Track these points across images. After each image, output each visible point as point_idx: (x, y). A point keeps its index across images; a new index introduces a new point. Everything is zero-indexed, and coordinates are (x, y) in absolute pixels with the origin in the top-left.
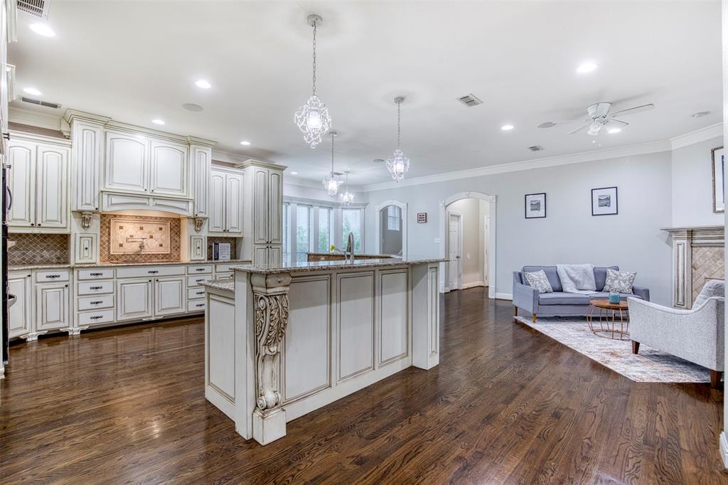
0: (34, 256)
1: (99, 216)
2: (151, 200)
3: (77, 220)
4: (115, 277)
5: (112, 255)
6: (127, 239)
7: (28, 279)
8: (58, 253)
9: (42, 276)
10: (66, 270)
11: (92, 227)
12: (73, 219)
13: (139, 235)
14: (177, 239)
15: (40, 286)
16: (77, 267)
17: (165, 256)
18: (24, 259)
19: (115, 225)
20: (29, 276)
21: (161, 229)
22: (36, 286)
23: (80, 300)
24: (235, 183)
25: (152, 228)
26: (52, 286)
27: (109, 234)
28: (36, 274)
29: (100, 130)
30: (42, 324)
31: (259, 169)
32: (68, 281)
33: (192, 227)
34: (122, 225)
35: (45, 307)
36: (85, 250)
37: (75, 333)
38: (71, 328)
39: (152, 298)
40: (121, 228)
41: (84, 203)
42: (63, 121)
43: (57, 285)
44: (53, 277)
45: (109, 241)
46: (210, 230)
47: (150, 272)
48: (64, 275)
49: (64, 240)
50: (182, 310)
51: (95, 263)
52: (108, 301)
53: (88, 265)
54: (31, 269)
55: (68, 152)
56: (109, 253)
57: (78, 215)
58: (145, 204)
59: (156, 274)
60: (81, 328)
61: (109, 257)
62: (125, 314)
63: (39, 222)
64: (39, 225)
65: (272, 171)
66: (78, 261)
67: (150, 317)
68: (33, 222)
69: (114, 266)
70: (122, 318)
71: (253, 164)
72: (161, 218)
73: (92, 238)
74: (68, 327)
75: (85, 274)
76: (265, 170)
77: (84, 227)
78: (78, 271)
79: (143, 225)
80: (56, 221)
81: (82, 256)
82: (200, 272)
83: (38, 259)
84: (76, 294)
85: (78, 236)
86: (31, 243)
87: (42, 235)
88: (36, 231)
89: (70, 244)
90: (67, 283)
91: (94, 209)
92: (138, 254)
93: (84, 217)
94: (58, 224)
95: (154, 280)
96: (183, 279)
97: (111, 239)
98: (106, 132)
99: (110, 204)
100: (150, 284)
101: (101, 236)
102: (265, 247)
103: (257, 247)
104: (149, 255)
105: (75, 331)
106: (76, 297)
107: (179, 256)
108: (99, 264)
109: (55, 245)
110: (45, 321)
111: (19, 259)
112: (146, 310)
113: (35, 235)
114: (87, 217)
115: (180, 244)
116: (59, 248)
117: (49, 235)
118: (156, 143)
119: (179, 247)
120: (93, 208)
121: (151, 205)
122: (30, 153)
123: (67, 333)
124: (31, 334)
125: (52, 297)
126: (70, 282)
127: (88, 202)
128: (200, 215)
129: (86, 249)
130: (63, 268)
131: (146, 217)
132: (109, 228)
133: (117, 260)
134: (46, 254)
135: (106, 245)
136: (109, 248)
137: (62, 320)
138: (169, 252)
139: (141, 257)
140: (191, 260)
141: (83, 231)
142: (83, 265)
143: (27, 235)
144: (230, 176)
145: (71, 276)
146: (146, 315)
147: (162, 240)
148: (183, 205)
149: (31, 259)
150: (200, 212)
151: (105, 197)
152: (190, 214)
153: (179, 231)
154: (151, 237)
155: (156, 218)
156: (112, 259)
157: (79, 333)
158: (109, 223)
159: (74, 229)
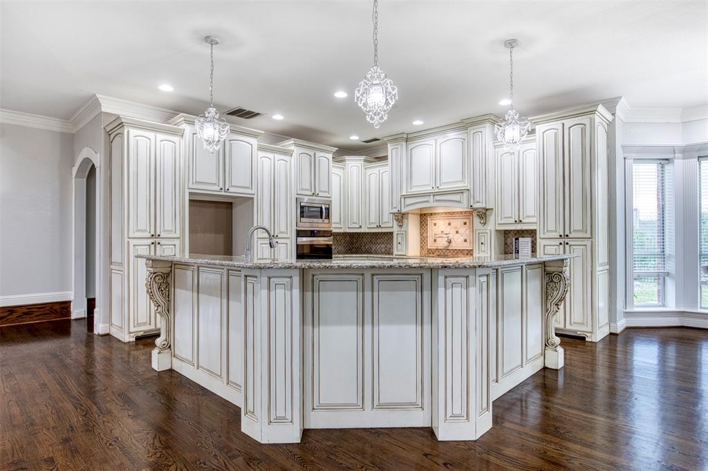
1: (407, 216)
2: (432, 197)
5: (430, 249)
6: (435, 235)
11: (403, 225)
13: (447, 230)
17: (469, 251)
19: (430, 221)
21: (465, 223)
24: (530, 156)
25: (457, 223)
27: (427, 231)
29: (403, 145)
31: (545, 127)
33: (477, 220)
34: (435, 221)
40: (435, 224)
41: (393, 207)
46: (500, 222)
61: (427, 251)
68: (378, 224)
72: (465, 212)
73: (403, 234)
76: (556, 125)
77: (400, 226)
79: (451, 221)
80: (388, 223)
81: (398, 249)
85: (396, 233)
92: (447, 249)
93: (401, 217)
97: (428, 236)
98: (408, 145)
99: (405, 205)
102: (558, 243)
103: (544, 243)
104: (456, 250)
118: (441, 139)
120: (396, 211)
121: (432, 201)
122: (377, 177)
127: (395, 206)
129: (400, 244)
131: (453, 213)
132: (427, 225)
133: (433, 253)
136: (428, 243)
138: (472, 248)
139: (450, 252)
141: (399, 229)
144: (524, 147)
147: (466, 234)
148: (454, 198)
150: (477, 202)
151: (403, 200)
154: (457, 232)
155: (461, 213)
156: (429, 253)
158: (426, 221)
159: (395, 227)
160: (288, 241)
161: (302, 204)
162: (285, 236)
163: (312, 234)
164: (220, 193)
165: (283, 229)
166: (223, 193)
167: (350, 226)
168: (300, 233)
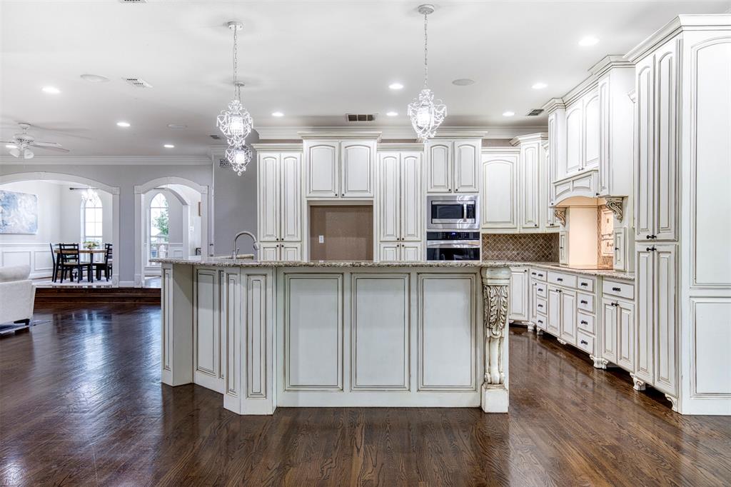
2: (572, 184)
4: (547, 280)
11: (566, 223)
40: (608, 221)
51: (566, 264)
58: (569, 190)
59: (562, 283)
73: (565, 236)
82: (584, 287)
85: (560, 234)
96: (575, 295)
121: (572, 190)
129: (562, 248)
150: (603, 188)
152: (593, 194)
160: (418, 245)
161: (434, 203)
162: (415, 239)
163: (448, 236)
164: (336, 199)
165: (411, 231)
166: (340, 199)
167: (525, 226)
168: (432, 236)
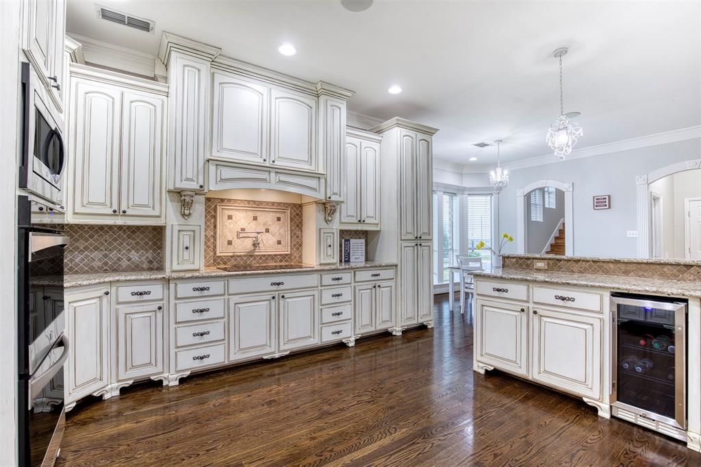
0: (119, 259)
1: (202, 198)
2: (273, 175)
3: (175, 204)
4: (227, 293)
5: (218, 257)
6: (238, 233)
7: (105, 299)
8: (150, 255)
9: (125, 293)
10: (159, 282)
11: (194, 214)
12: (169, 204)
13: (252, 227)
14: (298, 233)
15: (123, 309)
16: (175, 279)
17: (284, 257)
18: (106, 264)
19: (222, 214)
20: (107, 293)
21: (279, 219)
22: (117, 310)
23: (178, 329)
24: (371, 154)
25: (267, 218)
26: (140, 309)
27: (215, 227)
28: (117, 290)
29: (205, 67)
30: (126, 370)
31: (405, 132)
32: (162, 300)
33: (321, 216)
34: (230, 213)
35: (129, 341)
36: (185, 251)
37: (172, 384)
38: (166, 375)
39: (275, 325)
40: (230, 217)
41: (184, 178)
42: (158, 63)
43: (147, 307)
44: (141, 294)
45: (214, 237)
46: (343, 221)
47: (273, 284)
48: (157, 291)
49: (156, 235)
50: (314, 342)
51: (198, 270)
52: (216, 331)
53: (189, 275)
54: (111, 282)
55: (163, 102)
56: (215, 253)
57: (176, 197)
58: (264, 180)
59: (281, 287)
60: (179, 375)
61: (215, 260)
62: (240, 349)
63: (124, 207)
64: (124, 212)
65: (420, 136)
66: (175, 267)
67: (274, 353)
68: (115, 207)
69: (225, 276)
70: (237, 357)
71: (398, 125)
72: (279, 204)
73: (194, 231)
74: (162, 373)
75: (185, 289)
76: (412, 134)
77: (183, 215)
78: (176, 284)
79: (258, 214)
80: (147, 206)
81: (181, 259)
82: (336, 282)
83: (125, 263)
84: (172, 321)
85: (176, 228)
86: (115, 240)
87: (129, 227)
88: (120, 221)
89: (165, 240)
90: (160, 304)
91: (198, 188)
92: (250, 255)
94: (149, 211)
95: (278, 297)
96: (316, 293)
97: (218, 235)
98: (213, 73)
99: (219, 179)
100: (273, 303)
101: (206, 230)
102: (414, 244)
103: (405, 244)
104: (264, 256)
105: (171, 379)
106: (173, 326)
107: (300, 257)
108: (204, 271)
109: (146, 243)
110: (129, 365)
111: (99, 264)
112: (268, 344)
113: (120, 227)
114: (187, 199)
115: (301, 240)
116: (151, 248)
117: (138, 228)
118: (277, 92)
119: (301, 245)
120: (195, 186)
121: (273, 181)
122: (113, 103)
123: (161, 382)
124: (110, 386)
125: (140, 324)
126: (165, 302)
127: (189, 176)
128: (334, 198)
129: (187, 248)
130: (156, 279)
131: (261, 203)
132: (215, 217)
133: (225, 263)
134: (134, 256)
135: (211, 243)
136: (215, 247)
137: (153, 362)
138: (288, 253)
139: (255, 259)
140: (321, 264)
141: (182, 221)
142: (182, 274)
143: (110, 227)
144: (365, 143)
145: (166, 291)
146: (268, 350)
147: (280, 234)
148: (312, 183)
149: (115, 263)
150: (334, 194)
151: (212, 168)
152: (321, 196)
153: (301, 223)
154: (267, 231)
155: (273, 204)
156: (219, 264)
157: (177, 383)
158: (215, 210)
159: (170, 217)
